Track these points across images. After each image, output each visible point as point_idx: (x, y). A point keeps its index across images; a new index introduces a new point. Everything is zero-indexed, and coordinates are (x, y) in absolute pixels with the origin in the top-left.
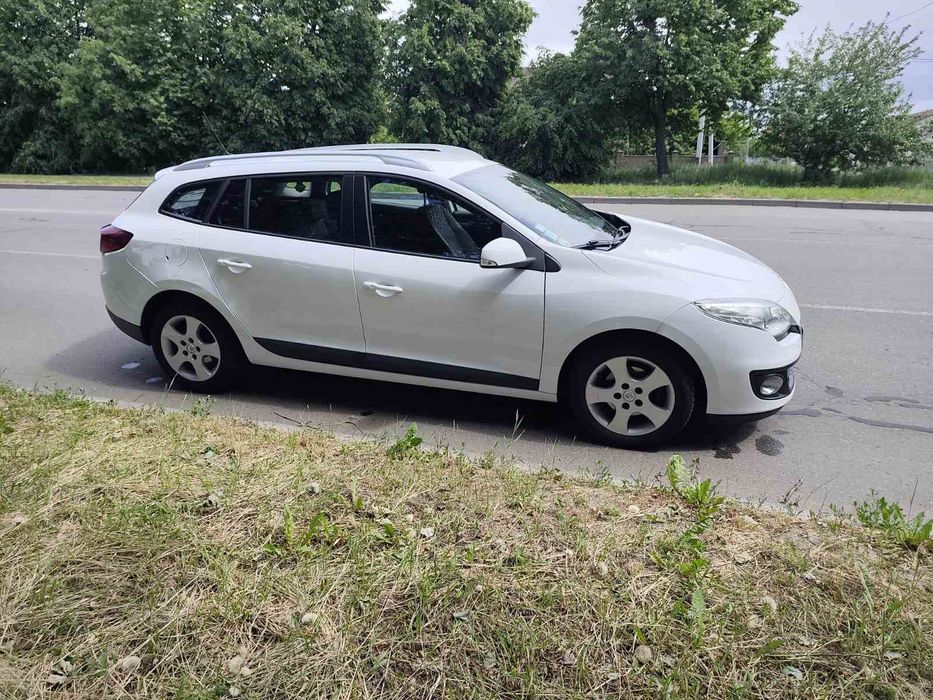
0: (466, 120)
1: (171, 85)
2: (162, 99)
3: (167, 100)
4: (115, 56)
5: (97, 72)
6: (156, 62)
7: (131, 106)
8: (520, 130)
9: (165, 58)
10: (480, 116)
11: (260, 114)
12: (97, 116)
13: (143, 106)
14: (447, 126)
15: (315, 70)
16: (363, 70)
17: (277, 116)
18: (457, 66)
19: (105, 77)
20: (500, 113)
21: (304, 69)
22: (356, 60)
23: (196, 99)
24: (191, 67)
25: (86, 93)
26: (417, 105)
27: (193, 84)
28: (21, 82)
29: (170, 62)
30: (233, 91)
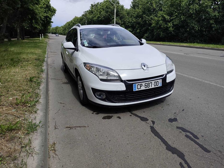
1: (175, 21)
2: (172, 24)
3: (173, 24)
4: (164, 15)
6: (173, 16)
7: (165, 26)
9: (175, 15)
11: (194, 27)
13: (168, 26)
17: (198, 27)
19: (161, 20)
23: (180, 24)
24: (180, 16)
25: (157, 23)
27: (180, 20)
28: (147, 22)
29: (176, 15)
30: (189, 21)
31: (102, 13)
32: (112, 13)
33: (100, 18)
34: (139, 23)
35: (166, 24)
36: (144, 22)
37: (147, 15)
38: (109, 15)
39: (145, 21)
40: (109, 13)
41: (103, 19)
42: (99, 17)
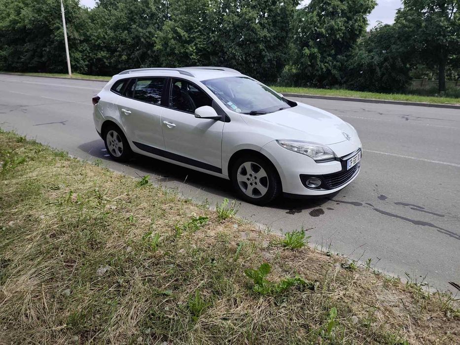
0: (331, 58)
1: (199, 42)
2: (194, 48)
3: (196, 48)
4: (178, 29)
5: (170, 36)
6: (194, 31)
7: (182, 51)
8: (359, 64)
9: (198, 29)
10: (339, 56)
11: (234, 55)
12: (169, 55)
13: (187, 51)
14: (321, 61)
15: (261, 34)
16: (284, 34)
17: (242, 56)
18: (329, 32)
19: (173, 38)
20: (350, 55)
21: (256, 34)
22: (282, 29)
23: (209, 48)
24: (208, 34)
25: (166, 44)
26: (307, 51)
27: (208, 41)
28: (142, 40)
29: (200, 31)
30: (224, 44)
31: (23, 12)
32: (52, 15)
33: (19, 24)
34: (123, 42)
35: (184, 47)
36: (134, 39)
37: (139, 26)
38: (46, 18)
39: (138, 37)
40: (44, 14)
41: (29, 26)
42: (15, 22)
